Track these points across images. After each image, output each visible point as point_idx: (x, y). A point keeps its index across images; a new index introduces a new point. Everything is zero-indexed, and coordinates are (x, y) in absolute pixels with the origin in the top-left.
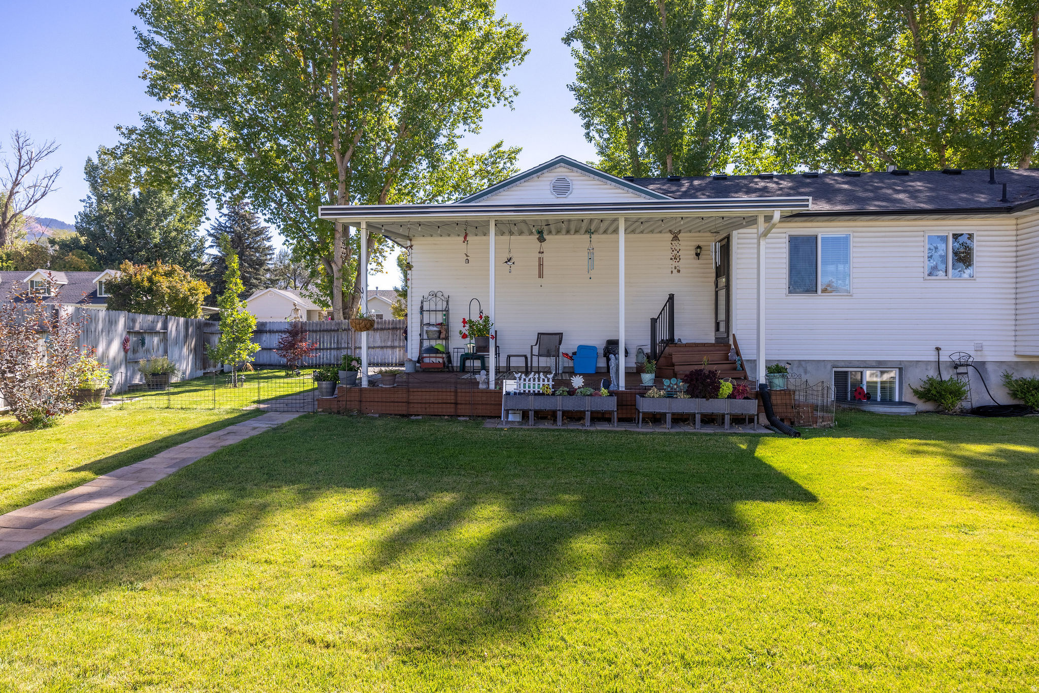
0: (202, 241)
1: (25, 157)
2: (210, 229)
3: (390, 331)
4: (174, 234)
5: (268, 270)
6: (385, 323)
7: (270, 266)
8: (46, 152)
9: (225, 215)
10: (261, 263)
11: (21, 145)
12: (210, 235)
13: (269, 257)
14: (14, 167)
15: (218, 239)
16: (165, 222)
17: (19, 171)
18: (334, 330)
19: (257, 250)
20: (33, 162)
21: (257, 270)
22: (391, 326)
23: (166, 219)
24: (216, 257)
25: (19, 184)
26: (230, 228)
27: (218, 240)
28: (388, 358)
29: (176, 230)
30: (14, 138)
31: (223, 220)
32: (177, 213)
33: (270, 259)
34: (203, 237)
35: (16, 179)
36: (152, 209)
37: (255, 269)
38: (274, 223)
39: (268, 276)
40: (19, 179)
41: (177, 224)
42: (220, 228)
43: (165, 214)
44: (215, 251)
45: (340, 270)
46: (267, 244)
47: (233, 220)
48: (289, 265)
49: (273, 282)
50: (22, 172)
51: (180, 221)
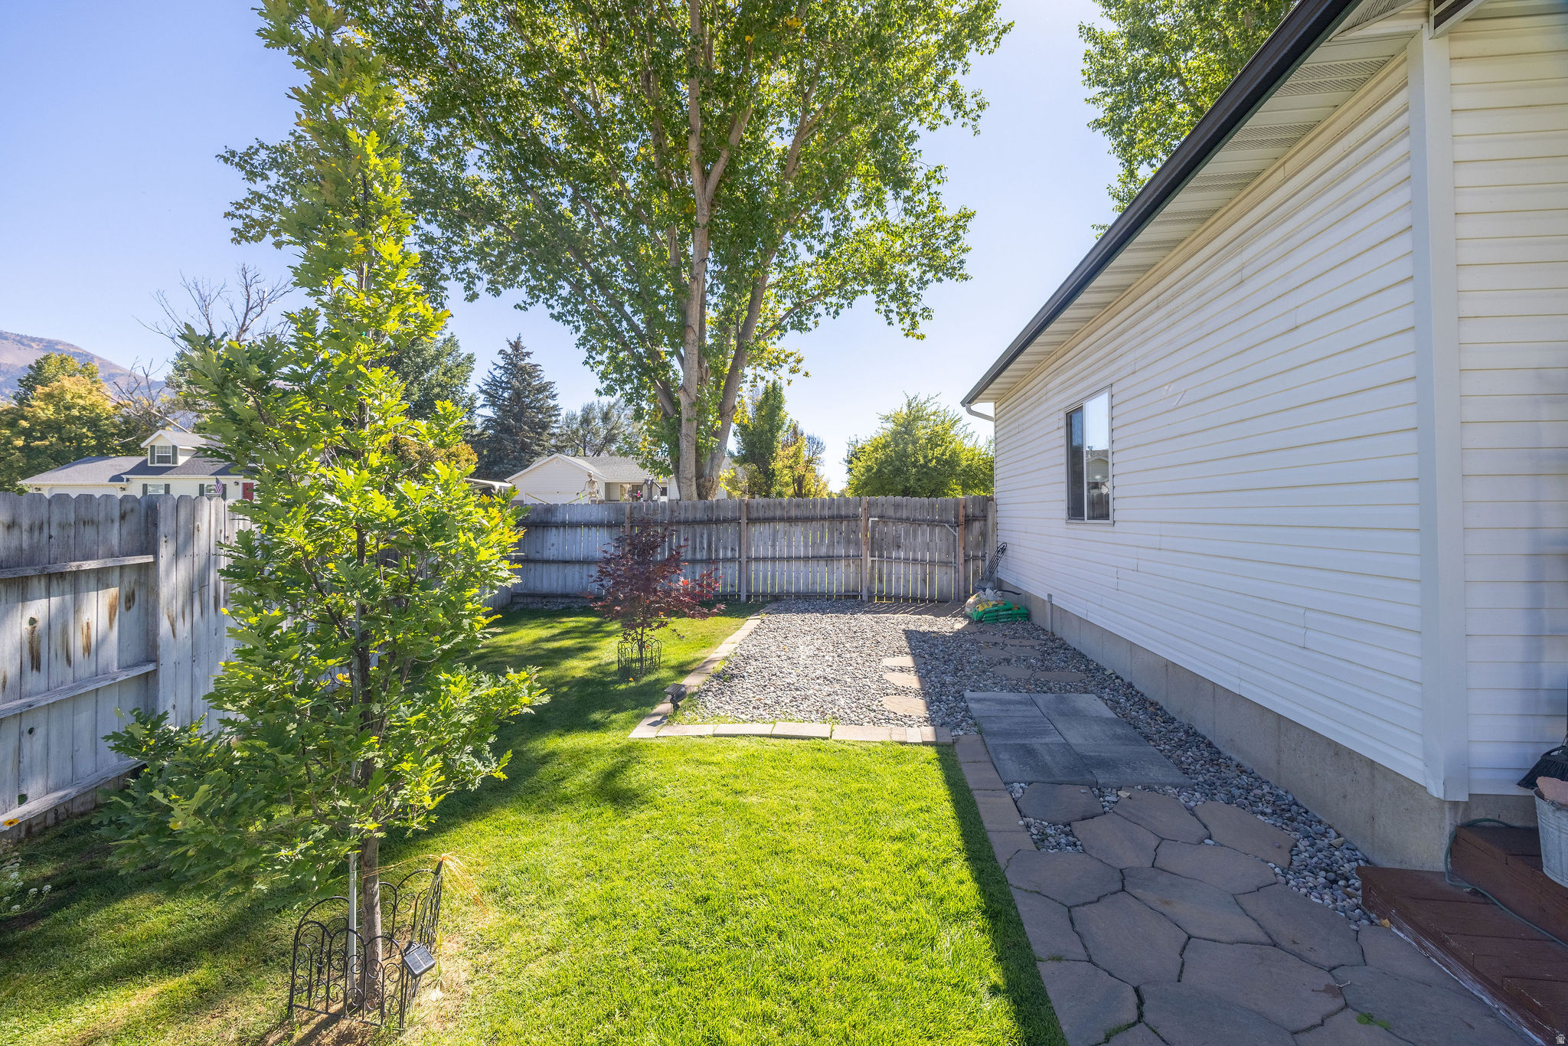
0: (472, 399)
1: (254, 297)
2: (482, 385)
3: (827, 524)
4: (437, 390)
5: (553, 434)
6: (814, 505)
7: (555, 430)
8: (282, 292)
9: (501, 368)
10: (545, 426)
11: (249, 281)
12: (482, 391)
13: (554, 418)
14: (240, 309)
15: (491, 396)
16: (426, 376)
17: (246, 314)
18: (701, 522)
19: (540, 410)
20: (265, 303)
21: (540, 434)
22: (826, 513)
23: (427, 371)
24: (489, 420)
25: (247, 329)
26: (507, 383)
27: (492, 399)
28: (822, 581)
29: (440, 385)
30: (240, 272)
31: (498, 373)
32: (441, 364)
33: (556, 422)
34: (473, 394)
35: (243, 325)
36: (410, 359)
37: (537, 433)
38: (569, 322)
39: (553, 442)
40: (247, 323)
41: (441, 378)
42: (495, 383)
43: (425, 367)
44: (489, 412)
45: (693, 404)
46: (551, 403)
47: (511, 374)
48: (578, 430)
49: (559, 449)
50: (251, 315)
51: (444, 374)
